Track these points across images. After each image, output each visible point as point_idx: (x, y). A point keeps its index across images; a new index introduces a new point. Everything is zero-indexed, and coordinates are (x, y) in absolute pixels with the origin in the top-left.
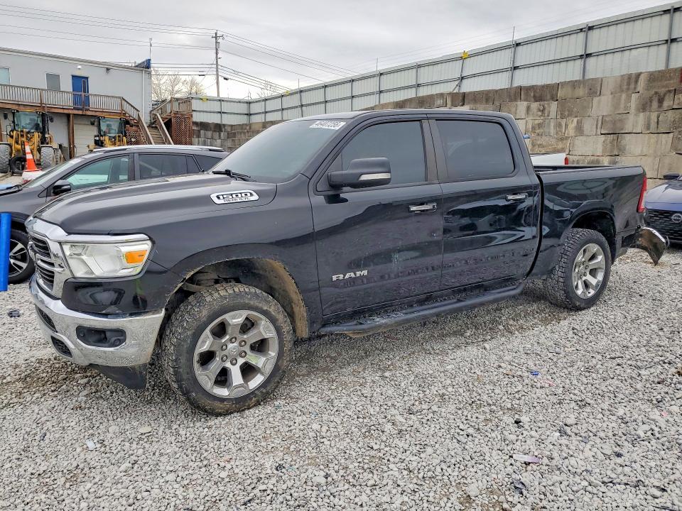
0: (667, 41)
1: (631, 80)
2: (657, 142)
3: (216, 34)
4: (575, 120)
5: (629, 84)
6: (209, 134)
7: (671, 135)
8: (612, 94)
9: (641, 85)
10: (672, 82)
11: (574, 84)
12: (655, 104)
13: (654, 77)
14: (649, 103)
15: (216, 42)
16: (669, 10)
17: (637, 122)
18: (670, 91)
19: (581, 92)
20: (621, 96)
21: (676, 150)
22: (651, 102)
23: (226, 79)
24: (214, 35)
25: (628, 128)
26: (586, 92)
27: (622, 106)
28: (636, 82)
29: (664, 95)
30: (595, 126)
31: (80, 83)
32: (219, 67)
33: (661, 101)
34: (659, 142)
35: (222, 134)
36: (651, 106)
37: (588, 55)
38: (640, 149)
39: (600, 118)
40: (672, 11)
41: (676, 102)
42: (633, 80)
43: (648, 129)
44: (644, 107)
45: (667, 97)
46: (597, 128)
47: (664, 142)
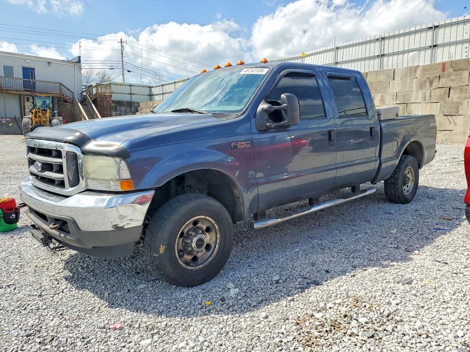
0: (431, 46)
1: (412, 70)
2: (431, 108)
3: (121, 40)
4: (380, 95)
5: (411, 73)
6: (123, 109)
7: (439, 104)
8: (401, 79)
9: (418, 74)
10: (437, 71)
11: (377, 73)
12: (428, 85)
13: (425, 69)
14: (424, 84)
15: (122, 46)
16: (432, 28)
17: (418, 96)
18: (436, 77)
19: (382, 78)
20: (407, 80)
21: (443, 113)
22: (425, 83)
23: (129, 71)
24: (120, 41)
25: (413, 100)
26: (385, 77)
27: (408, 86)
28: (415, 72)
29: (433, 80)
30: (392, 99)
31: (28, 72)
32: (124, 63)
33: (431, 83)
34: (432, 108)
35: (133, 108)
36: (425, 86)
37: (383, 55)
38: (421, 113)
39: (395, 94)
40: (433, 28)
41: (441, 83)
42: (413, 70)
43: (425, 100)
44: (421, 86)
45: (435, 81)
46: (393, 100)
47: (435, 108)
